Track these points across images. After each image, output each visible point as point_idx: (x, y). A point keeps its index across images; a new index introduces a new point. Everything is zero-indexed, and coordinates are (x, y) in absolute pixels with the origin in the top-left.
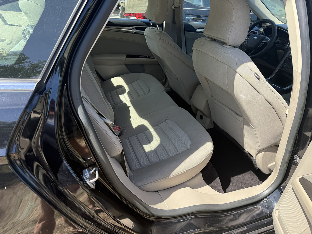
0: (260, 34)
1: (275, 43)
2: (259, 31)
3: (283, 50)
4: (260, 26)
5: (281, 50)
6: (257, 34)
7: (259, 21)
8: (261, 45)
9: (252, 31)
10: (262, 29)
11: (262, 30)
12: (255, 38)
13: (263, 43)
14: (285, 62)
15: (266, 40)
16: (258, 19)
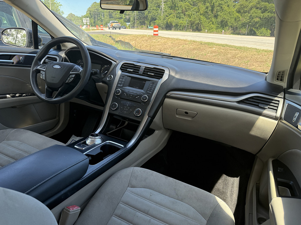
0: (62, 61)
1: (92, 74)
2: (59, 56)
3: (104, 82)
4: (59, 49)
5: (101, 83)
6: (58, 61)
7: (54, 40)
8: (71, 79)
9: (48, 57)
10: (62, 53)
11: (63, 55)
12: (57, 67)
13: (74, 76)
14: (113, 101)
15: (76, 70)
16: (52, 37)
